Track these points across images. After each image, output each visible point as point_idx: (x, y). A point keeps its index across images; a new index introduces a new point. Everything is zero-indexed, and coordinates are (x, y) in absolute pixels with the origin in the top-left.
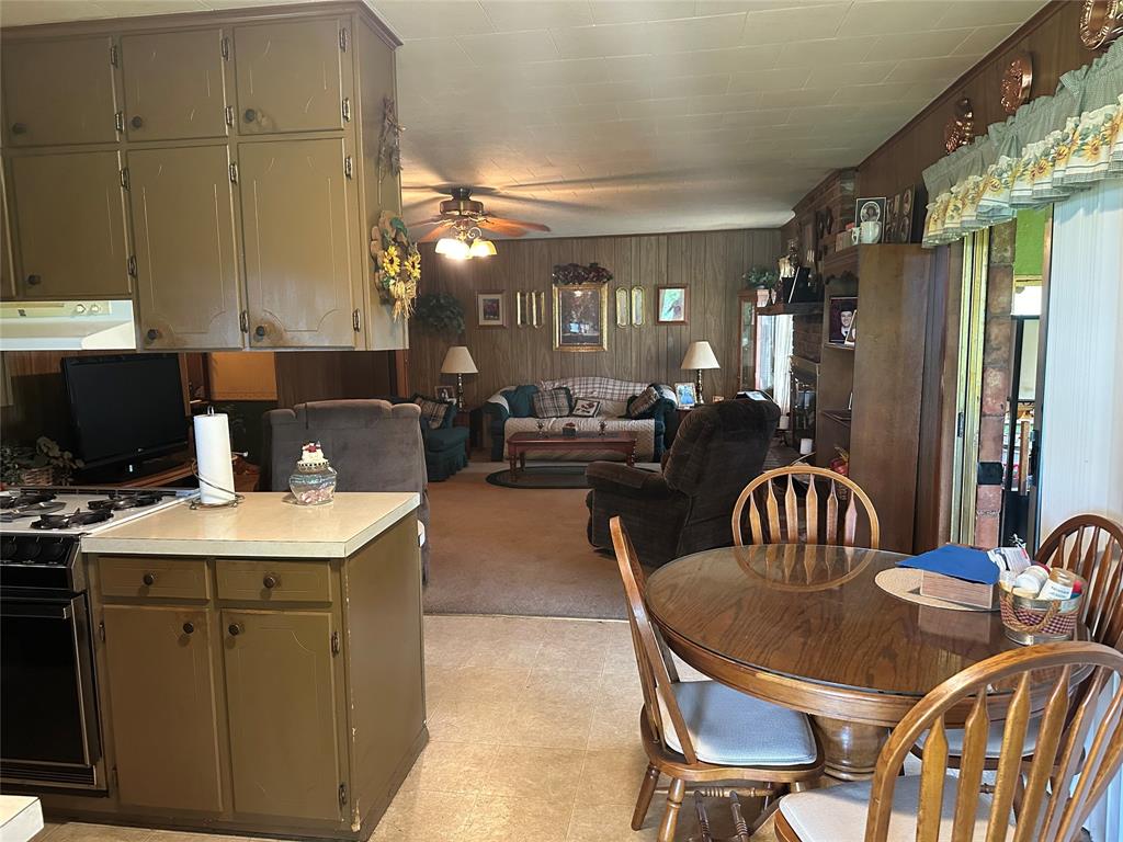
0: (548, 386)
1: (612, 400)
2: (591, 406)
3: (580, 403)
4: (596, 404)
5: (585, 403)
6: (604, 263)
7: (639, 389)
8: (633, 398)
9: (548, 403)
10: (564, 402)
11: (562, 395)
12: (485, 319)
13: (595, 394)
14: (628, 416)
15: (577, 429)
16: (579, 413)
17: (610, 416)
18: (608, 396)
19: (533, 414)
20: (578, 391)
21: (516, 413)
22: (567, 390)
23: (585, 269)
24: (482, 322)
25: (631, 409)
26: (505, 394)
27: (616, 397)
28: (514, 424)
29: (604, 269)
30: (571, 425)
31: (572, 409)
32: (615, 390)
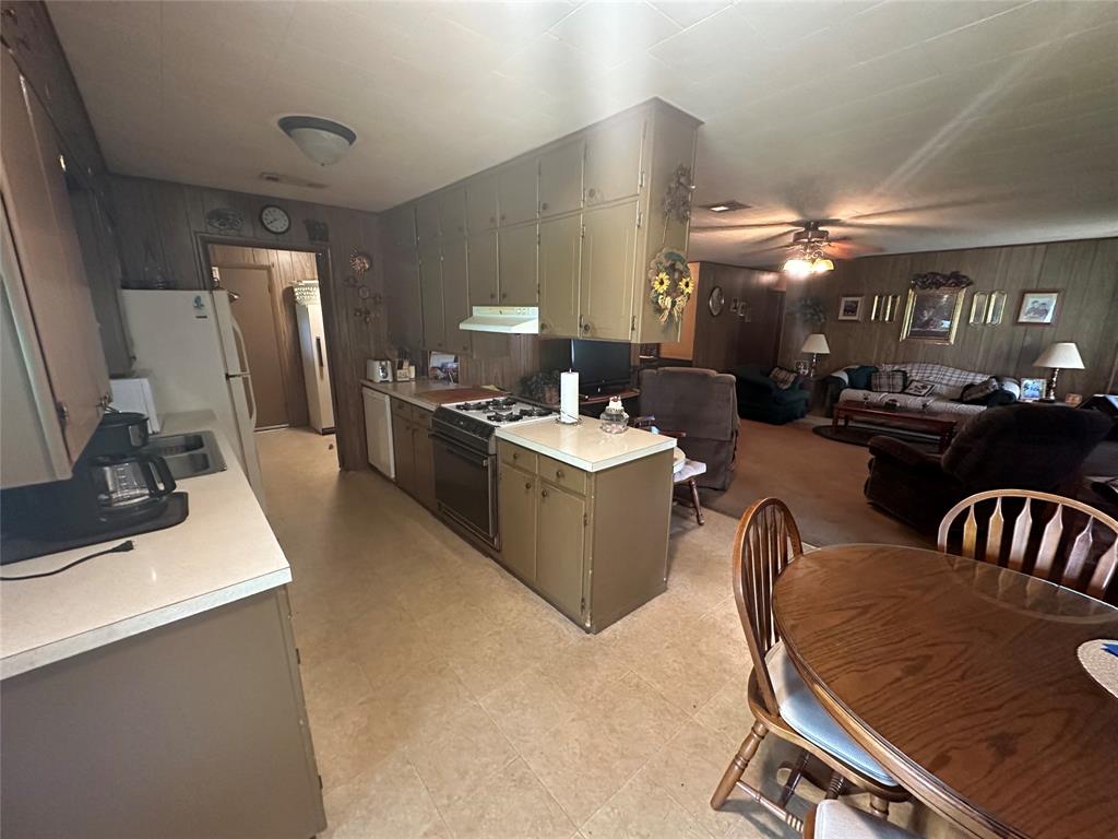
0: (889, 368)
1: (947, 385)
2: (924, 387)
3: (915, 384)
4: (929, 387)
5: (919, 385)
6: (967, 271)
7: (979, 379)
8: (971, 386)
9: (884, 380)
10: (899, 380)
11: (899, 377)
12: (844, 315)
13: (931, 379)
14: (960, 401)
15: (898, 404)
16: (911, 392)
17: (941, 397)
18: (945, 382)
19: (868, 387)
20: (915, 374)
21: (853, 385)
22: (904, 373)
23: (944, 276)
24: (841, 317)
25: (966, 394)
26: (848, 372)
27: (952, 383)
28: (849, 394)
29: (964, 277)
30: (895, 401)
31: (905, 387)
32: (955, 378)
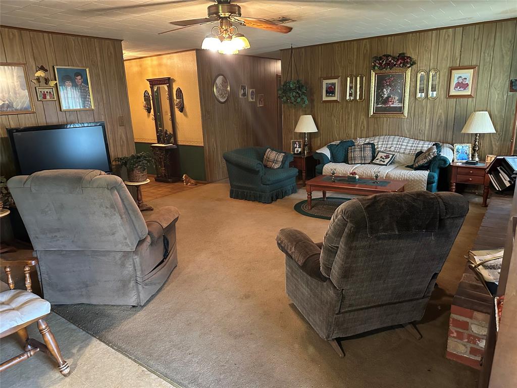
0: (361, 141)
1: (404, 153)
2: (387, 157)
3: (380, 154)
4: (391, 156)
5: (383, 155)
6: (411, 53)
7: (425, 146)
8: (421, 153)
9: (357, 153)
10: (368, 153)
11: (369, 148)
13: (392, 149)
15: (357, 177)
16: (378, 162)
17: (401, 165)
18: (402, 151)
19: (346, 161)
22: (373, 145)
23: (393, 58)
26: (331, 148)
27: (407, 152)
28: (328, 168)
29: (408, 57)
30: (354, 173)
32: (406, 146)
